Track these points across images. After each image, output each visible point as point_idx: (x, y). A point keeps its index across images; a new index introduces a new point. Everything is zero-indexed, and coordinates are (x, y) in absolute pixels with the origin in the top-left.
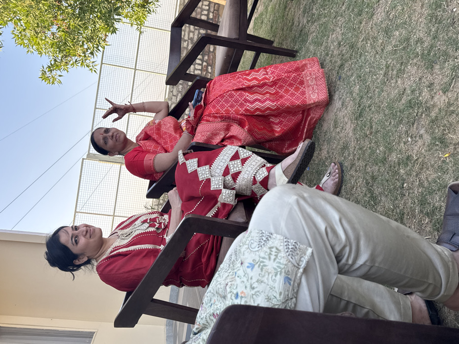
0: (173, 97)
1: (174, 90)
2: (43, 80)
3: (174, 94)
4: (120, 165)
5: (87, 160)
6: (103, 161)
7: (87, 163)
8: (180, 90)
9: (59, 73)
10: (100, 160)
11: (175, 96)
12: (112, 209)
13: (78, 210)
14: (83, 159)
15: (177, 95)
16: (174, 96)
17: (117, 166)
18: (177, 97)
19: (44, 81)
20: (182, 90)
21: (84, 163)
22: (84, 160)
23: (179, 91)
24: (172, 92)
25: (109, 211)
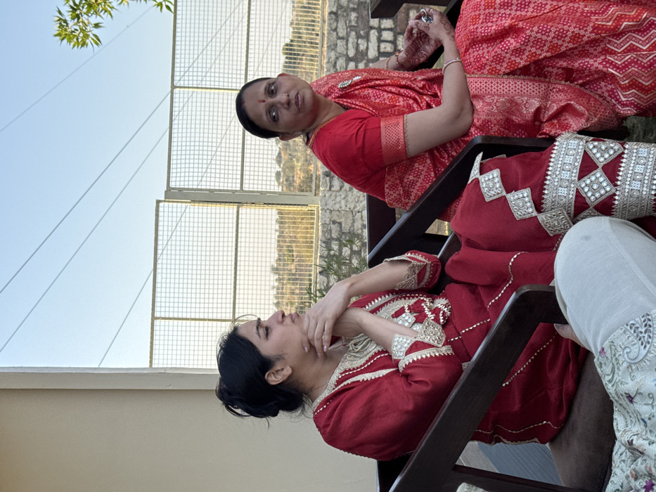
0: (339, 42)
1: (340, 26)
2: (62, 40)
3: (341, 35)
4: (235, 207)
5: (166, 204)
6: (199, 202)
7: (166, 209)
8: (353, 23)
9: (94, 19)
10: (193, 201)
11: (342, 38)
12: (228, 306)
13: (157, 314)
14: (158, 202)
15: (348, 35)
16: (339, 38)
17: (231, 211)
18: (347, 41)
19: (65, 40)
20: (357, 22)
21: (161, 209)
22: (161, 204)
23: (350, 26)
24: (335, 30)
25: (224, 310)
